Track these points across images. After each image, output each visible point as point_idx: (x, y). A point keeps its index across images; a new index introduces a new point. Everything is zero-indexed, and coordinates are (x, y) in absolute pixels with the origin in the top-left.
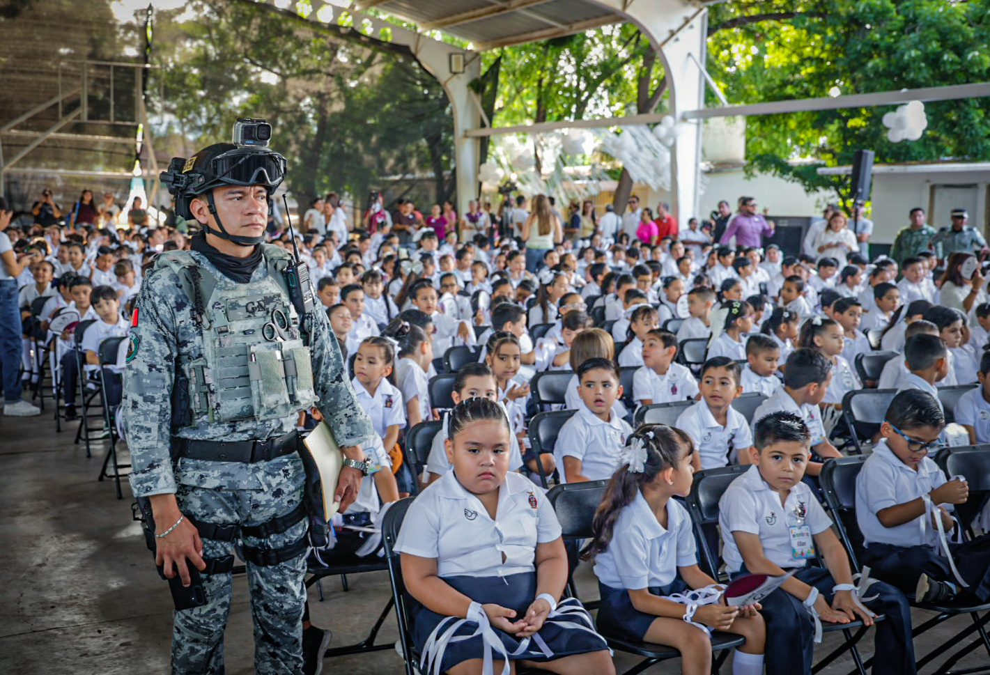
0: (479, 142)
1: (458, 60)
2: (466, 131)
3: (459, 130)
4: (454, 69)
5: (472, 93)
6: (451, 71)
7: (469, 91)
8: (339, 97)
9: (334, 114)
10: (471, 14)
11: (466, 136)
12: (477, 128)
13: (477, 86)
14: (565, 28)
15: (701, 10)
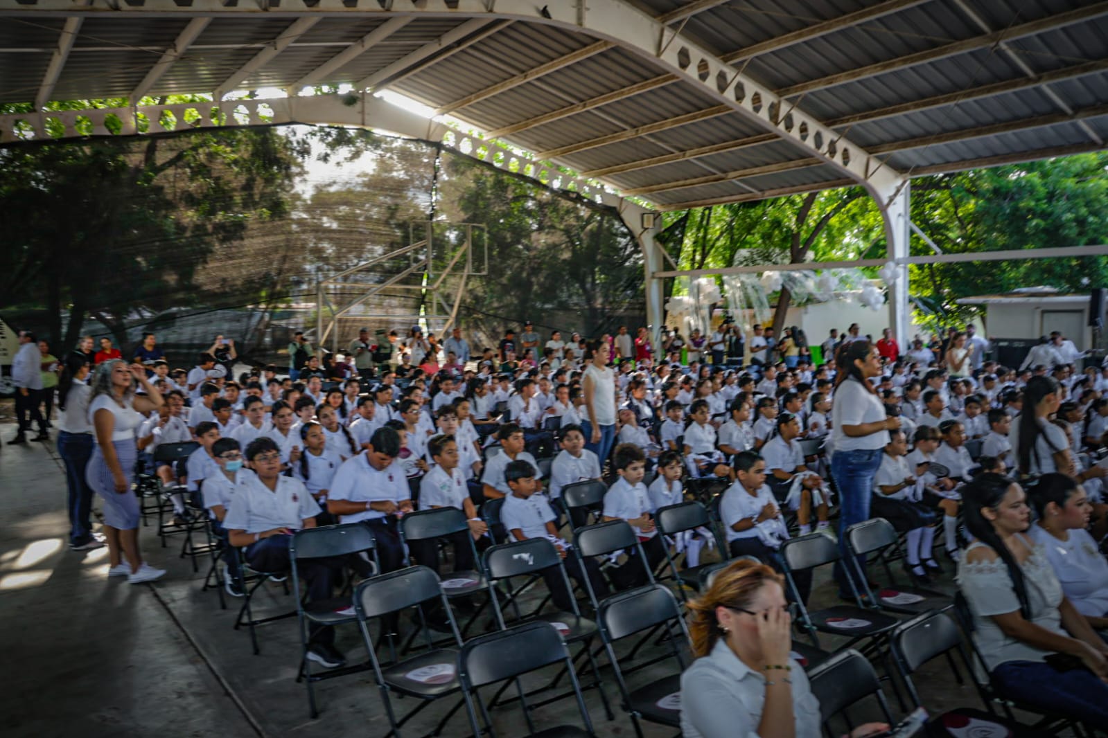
0: (662, 282)
1: (648, 218)
2: (653, 273)
3: (648, 274)
4: (646, 226)
5: (658, 243)
6: (642, 226)
7: (655, 243)
8: (567, 247)
9: (564, 261)
10: (681, 183)
11: (653, 277)
12: (660, 271)
13: (660, 238)
14: (759, 193)
15: (905, 182)
